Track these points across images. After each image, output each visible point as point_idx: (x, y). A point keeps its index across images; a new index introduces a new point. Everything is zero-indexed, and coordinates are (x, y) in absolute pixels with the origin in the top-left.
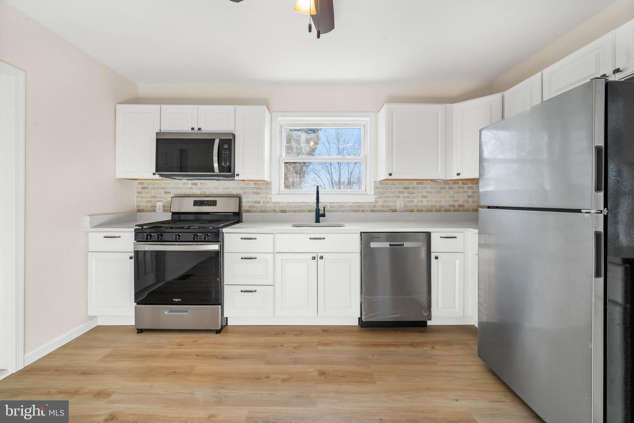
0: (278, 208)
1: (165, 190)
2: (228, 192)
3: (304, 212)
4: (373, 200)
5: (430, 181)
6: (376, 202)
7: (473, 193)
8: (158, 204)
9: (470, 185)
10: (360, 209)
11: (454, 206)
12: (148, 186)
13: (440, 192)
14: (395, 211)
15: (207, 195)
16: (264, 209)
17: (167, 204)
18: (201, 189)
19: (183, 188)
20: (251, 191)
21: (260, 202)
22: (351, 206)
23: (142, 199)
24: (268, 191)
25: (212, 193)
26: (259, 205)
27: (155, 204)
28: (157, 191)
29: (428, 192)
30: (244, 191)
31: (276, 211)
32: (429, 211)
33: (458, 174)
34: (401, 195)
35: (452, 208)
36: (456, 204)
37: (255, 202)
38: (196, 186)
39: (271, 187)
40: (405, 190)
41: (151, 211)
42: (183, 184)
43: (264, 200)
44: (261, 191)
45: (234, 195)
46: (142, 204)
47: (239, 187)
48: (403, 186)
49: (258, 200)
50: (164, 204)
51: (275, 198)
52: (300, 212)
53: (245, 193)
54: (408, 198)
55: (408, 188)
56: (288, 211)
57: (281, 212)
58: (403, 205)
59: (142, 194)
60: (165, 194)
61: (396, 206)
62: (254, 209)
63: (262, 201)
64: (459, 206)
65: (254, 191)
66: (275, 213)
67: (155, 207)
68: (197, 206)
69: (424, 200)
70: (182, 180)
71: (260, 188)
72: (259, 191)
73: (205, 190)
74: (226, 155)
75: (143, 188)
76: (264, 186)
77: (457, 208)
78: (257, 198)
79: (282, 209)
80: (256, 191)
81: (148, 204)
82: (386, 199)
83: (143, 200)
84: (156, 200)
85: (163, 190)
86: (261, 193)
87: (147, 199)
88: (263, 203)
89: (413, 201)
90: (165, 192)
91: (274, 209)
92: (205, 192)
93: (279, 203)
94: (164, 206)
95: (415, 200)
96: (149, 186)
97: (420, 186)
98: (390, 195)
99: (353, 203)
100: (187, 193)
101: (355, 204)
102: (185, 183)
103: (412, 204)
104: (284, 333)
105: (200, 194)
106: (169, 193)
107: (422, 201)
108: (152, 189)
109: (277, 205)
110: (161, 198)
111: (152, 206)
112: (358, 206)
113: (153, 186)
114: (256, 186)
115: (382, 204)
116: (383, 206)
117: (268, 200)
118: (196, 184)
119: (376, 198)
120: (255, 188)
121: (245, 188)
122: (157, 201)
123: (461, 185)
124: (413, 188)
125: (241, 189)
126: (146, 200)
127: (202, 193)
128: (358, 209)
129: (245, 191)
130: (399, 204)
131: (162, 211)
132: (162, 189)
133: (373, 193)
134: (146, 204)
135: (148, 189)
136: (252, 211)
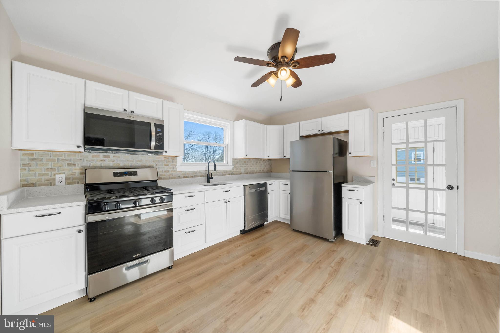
0: (182, 175)
1: (68, 162)
2: (141, 164)
3: (198, 177)
4: (232, 169)
5: (253, 159)
6: (233, 169)
7: (266, 164)
8: (57, 177)
9: (265, 161)
10: (227, 173)
11: (261, 170)
12: (42, 158)
13: (256, 164)
14: (241, 174)
15: (121, 166)
16: (171, 176)
17: (72, 176)
18: (114, 161)
19: (93, 160)
20: (161, 163)
21: (168, 172)
22: (223, 172)
23: (30, 172)
24: (174, 163)
25: (126, 165)
26: (168, 173)
27: (53, 177)
28: (56, 163)
29: (253, 164)
30: (155, 163)
31: (180, 177)
32: (253, 173)
33: (268, 157)
34: (243, 165)
35: (260, 172)
36: (261, 169)
37: (165, 172)
38: (109, 159)
39: (177, 160)
40: (244, 163)
41: (47, 185)
42: (93, 156)
43: (172, 170)
44: (169, 163)
45: (147, 166)
46: (30, 178)
47: (151, 160)
48: (244, 161)
49: (167, 170)
50: (68, 176)
51: (179, 169)
52: (196, 177)
53: (157, 164)
54: (246, 167)
55: (246, 162)
56: (188, 177)
57: (184, 178)
58: (244, 171)
59: (30, 166)
60: (68, 166)
61: (241, 171)
62: (164, 177)
63: (170, 170)
64: (262, 170)
65: (164, 163)
66: (180, 179)
67: (54, 180)
68: (118, 176)
69: (251, 168)
70: (91, 152)
71: (169, 162)
72: (168, 163)
73: (118, 163)
74: (159, 136)
75: (33, 160)
76: (172, 160)
77: (262, 171)
78: (166, 168)
79: (185, 176)
80: (165, 163)
81: (43, 178)
82: (237, 168)
83: (34, 173)
84: (54, 172)
85: (65, 162)
86: (169, 165)
87: (40, 172)
88: (171, 172)
89: (247, 169)
90: (68, 164)
91: (179, 176)
92: (118, 164)
93: (183, 172)
94: (67, 179)
95: (248, 168)
96: (44, 157)
97: (250, 161)
98: (239, 165)
99: (223, 170)
100: (97, 165)
101: (224, 171)
102: (95, 156)
103: (247, 170)
104: (212, 251)
105: (114, 166)
106: (75, 165)
107: (250, 169)
108: (47, 160)
109: (181, 173)
110: (62, 171)
111: (47, 179)
112: (226, 172)
113: (49, 158)
114: (165, 160)
115: (236, 170)
116: (236, 171)
117: (174, 170)
118: (109, 157)
119: (233, 167)
120: (165, 161)
121: (156, 161)
122: (56, 173)
123: (263, 161)
124: (248, 162)
125: (153, 162)
126: (37, 172)
127: (116, 165)
128: (225, 173)
129: (157, 163)
130: (242, 170)
131: (64, 183)
132: (63, 161)
133: (232, 165)
134: (37, 177)
135: (41, 161)
136: (162, 178)
